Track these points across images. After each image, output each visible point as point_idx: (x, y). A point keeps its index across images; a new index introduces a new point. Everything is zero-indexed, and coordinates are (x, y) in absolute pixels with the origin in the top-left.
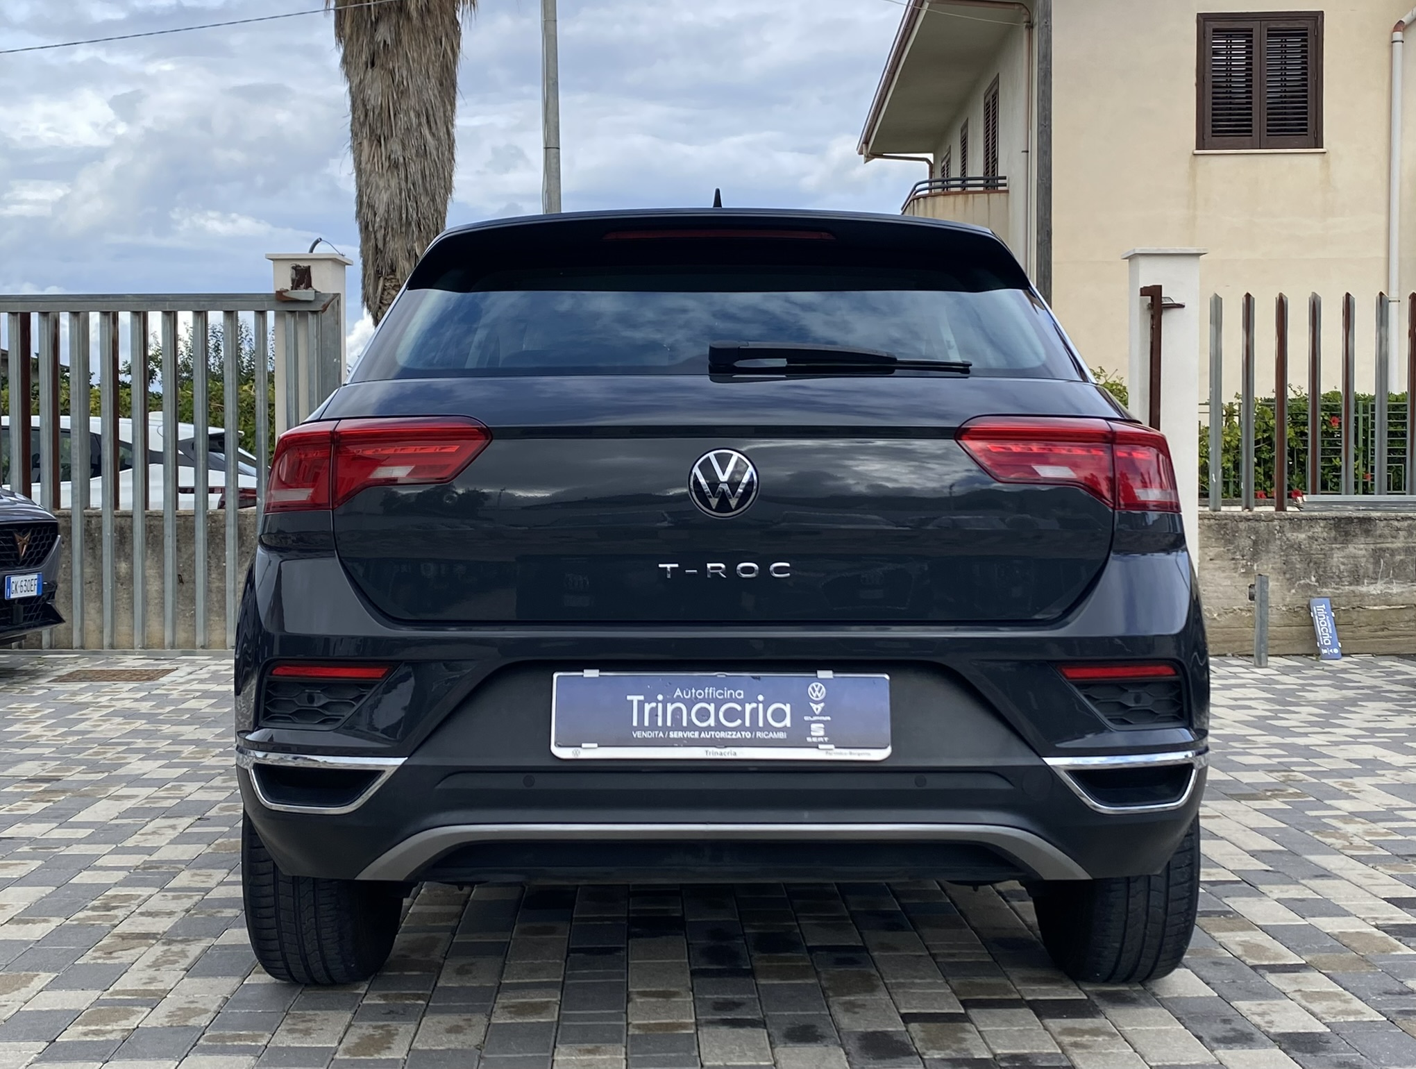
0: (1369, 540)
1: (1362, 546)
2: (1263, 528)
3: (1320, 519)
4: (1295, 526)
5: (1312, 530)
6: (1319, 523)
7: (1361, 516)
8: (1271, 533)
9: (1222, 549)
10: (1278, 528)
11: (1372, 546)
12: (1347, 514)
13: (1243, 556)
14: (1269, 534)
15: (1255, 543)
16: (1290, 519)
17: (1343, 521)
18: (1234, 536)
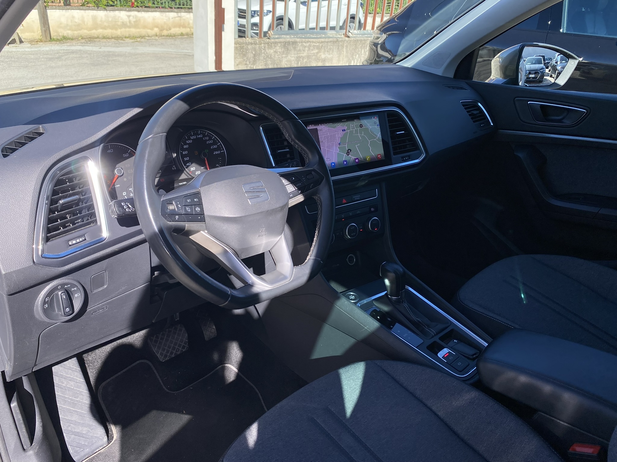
0: (296, 52)
1: (293, 55)
2: (257, 48)
3: (279, 43)
4: (270, 47)
5: (276, 48)
6: (278, 45)
7: (293, 41)
8: (260, 50)
9: (242, 59)
10: (263, 48)
11: (296, 55)
12: (288, 40)
13: (250, 62)
14: (260, 51)
15: (255, 55)
16: (268, 43)
17: (287, 44)
18: (246, 52)
